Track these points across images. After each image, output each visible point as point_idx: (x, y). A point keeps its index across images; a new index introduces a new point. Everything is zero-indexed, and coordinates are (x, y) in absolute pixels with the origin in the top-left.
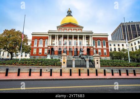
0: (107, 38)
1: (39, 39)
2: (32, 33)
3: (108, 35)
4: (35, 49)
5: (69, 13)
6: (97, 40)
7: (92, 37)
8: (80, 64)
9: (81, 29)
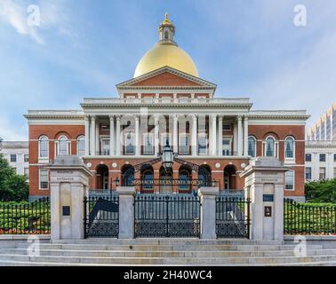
0: (302, 128)
1: (56, 136)
3: (307, 114)
4: (44, 173)
5: (166, 33)
6: (264, 138)
7: (246, 123)
8: (167, 219)
9: (207, 95)
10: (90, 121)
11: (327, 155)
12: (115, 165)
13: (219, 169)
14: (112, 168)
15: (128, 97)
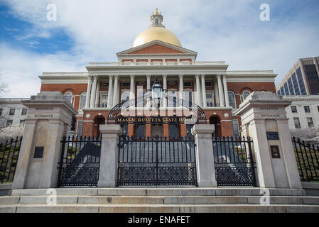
1: (63, 92)
2: (42, 75)
3: (274, 73)
6: (241, 92)
7: (225, 81)
8: (157, 162)
9: (190, 60)
10: (92, 80)
15: (125, 62)
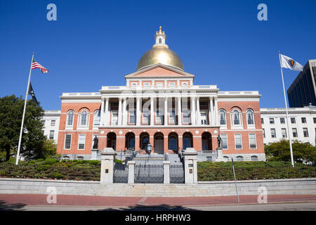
0: (258, 104)
1: (80, 110)
5: (160, 39)
6: (231, 110)
8: (149, 175)
10: (105, 102)
11: (285, 119)
12: (121, 132)
13: (198, 135)
14: (119, 135)
15: (132, 83)
